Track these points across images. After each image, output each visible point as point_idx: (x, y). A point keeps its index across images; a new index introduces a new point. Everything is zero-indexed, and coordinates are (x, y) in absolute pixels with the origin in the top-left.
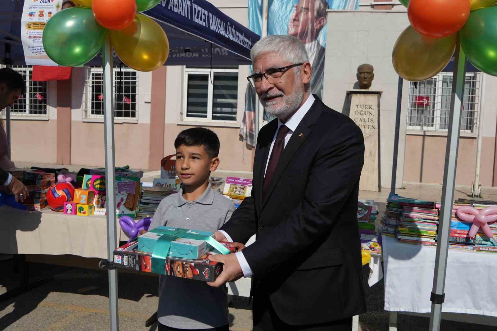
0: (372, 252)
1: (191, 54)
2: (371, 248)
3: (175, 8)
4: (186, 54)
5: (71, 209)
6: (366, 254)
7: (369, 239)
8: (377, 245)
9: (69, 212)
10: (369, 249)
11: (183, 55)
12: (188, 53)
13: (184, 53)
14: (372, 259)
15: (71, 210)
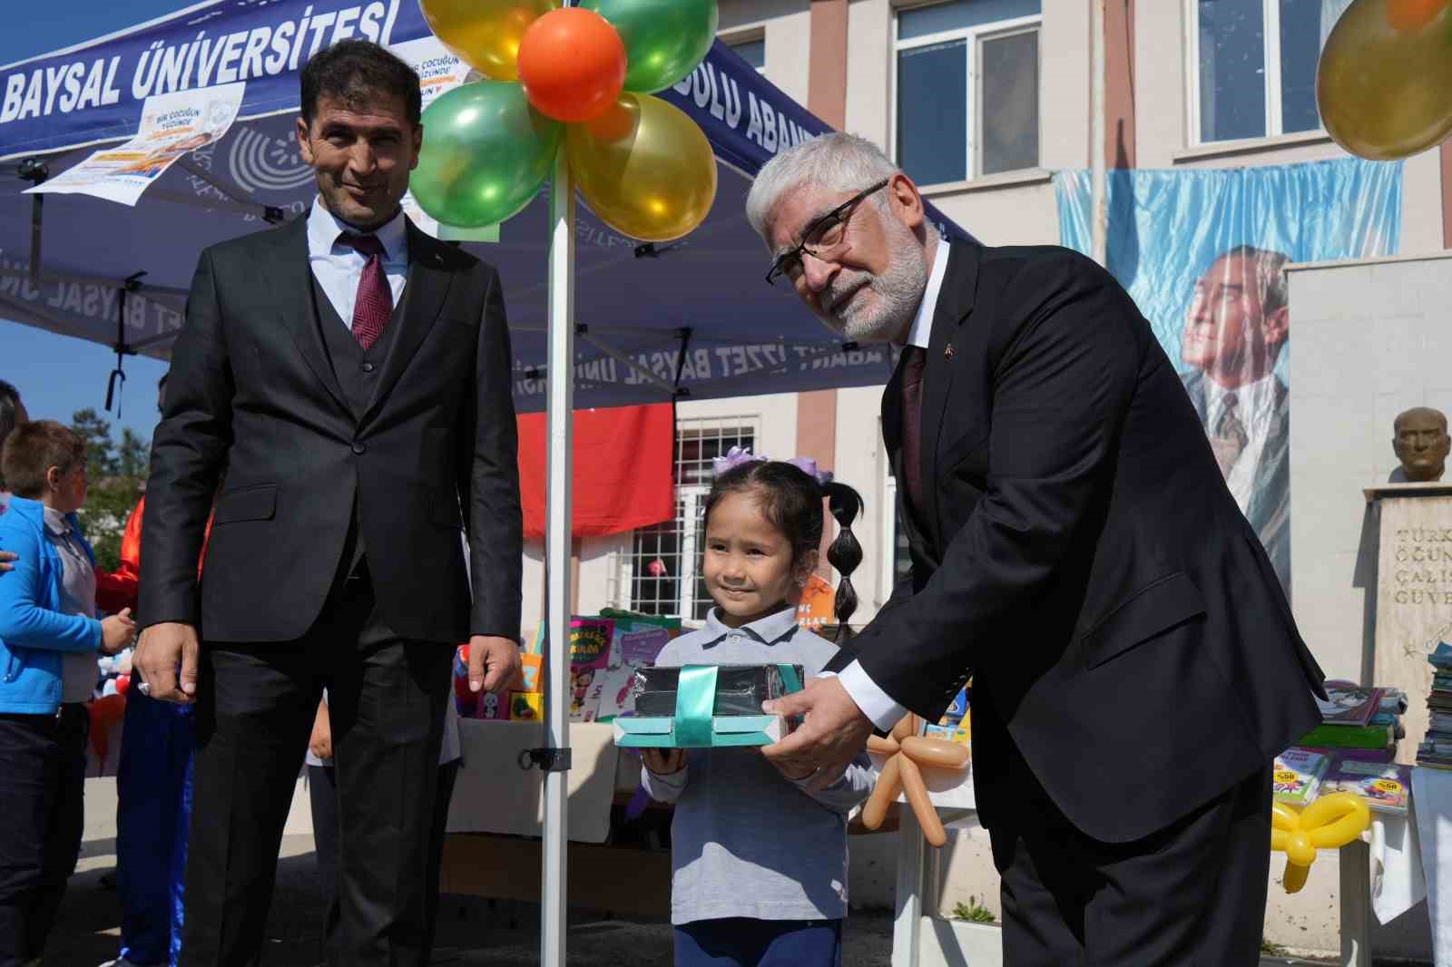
0: (1375, 802)
1: (860, 355)
2: (1371, 792)
3: (766, 139)
4: (847, 357)
5: (493, 705)
6: (1354, 803)
7: (1370, 771)
8: (1394, 787)
9: (490, 713)
10: (1367, 794)
11: (840, 360)
12: (852, 354)
13: (842, 354)
14: (1379, 826)
15: (495, 708)
